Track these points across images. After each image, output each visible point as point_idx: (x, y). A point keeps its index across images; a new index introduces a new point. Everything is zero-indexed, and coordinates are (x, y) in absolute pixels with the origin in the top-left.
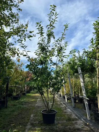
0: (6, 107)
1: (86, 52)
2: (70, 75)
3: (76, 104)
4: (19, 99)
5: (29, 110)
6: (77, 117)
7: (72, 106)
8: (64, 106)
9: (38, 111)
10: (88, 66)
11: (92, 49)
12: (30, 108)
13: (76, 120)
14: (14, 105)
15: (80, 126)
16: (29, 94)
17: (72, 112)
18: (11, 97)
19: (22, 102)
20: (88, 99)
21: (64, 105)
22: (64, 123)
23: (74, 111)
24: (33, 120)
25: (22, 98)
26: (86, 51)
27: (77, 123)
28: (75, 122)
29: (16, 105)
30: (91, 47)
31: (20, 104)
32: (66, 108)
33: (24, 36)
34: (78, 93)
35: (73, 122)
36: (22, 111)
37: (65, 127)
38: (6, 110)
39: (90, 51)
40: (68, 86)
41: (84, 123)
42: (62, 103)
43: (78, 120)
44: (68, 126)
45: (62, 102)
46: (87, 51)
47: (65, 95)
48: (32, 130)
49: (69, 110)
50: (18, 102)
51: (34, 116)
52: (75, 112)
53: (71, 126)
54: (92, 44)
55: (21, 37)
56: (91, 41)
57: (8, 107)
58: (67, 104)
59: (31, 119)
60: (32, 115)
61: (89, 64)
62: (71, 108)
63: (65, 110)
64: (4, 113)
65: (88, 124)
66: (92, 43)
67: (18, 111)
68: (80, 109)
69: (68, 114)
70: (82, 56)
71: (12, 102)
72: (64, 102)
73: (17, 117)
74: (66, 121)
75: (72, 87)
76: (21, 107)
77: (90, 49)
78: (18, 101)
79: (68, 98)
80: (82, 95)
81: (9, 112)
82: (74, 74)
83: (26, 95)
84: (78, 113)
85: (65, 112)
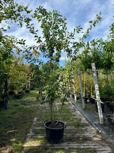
0: (6, 108)
1: (104, 44)
2: (81, 70)
3: (87, 105)
4: (22, 98)
5: (33, 111)
6: (87, 122)
7: (82, 107)
8: (73, 107)
9: (42, 113)
10: (105, 61)
11: (112, 39)
12: (34, 110)
13: (87, 125)
14: (16, 105)
15: (91, 134)
16: (34, 92)
17: (82, 115)
18: (12, 96)
19: (25, 102)
20: (102, 102)
21: (72, 105)
22: (72, 129)
23: (84, 113)
24: (36, 125)
25: (25, 96)
26: (103, 42)
27: (87, 130)
28: (85, 128)
29: (18, 105)
30: (110, 35)
31: (22, 104)
32: (75, 110)
33: (20, 19)
34: (89, 92)
35: (83, 128)
36: (24, 113)
37: (73, 135)
38: (5, 112)
39: (108, 41)
40: (78, 84)
41: (96, 130)
42: (70, 104)
43: (89, 126)
44: (77, 134)
45: (70, 102)
46: (105, 41)
47: (74, 94)
48: (34, 138)
49: (79, 112)
50: (21, 102)
51: (38, 120)
52: (85, 115)
53: (80, 134)
54: (111, 31)
55: (16, 20)
56: (111, 27)
57: (8, 108)
58: (76, 105)
59: (34, 123)
60: (35, 119)
61: (106, 58)
62: (81, 110)
63: (74, 112)
64: (3, 116)
65: (100, 131)
66: (113, 31)
67: (19, 112)
68: (91, 111)
69: (77, 117)
70: (97, 48)
71: (13, 101)
72: (73, 102)
73: (17, 121)
74: (74, 127)
75: (83, 85)
76: (23, 108)
77: (109, 39)
78: (20, 100)
79: (78, 97)
80: (94, 94)
81: (9, 114)
82: (86, 70)
83: (30, 93)
84: (89, 116)
85: (74, 116)
